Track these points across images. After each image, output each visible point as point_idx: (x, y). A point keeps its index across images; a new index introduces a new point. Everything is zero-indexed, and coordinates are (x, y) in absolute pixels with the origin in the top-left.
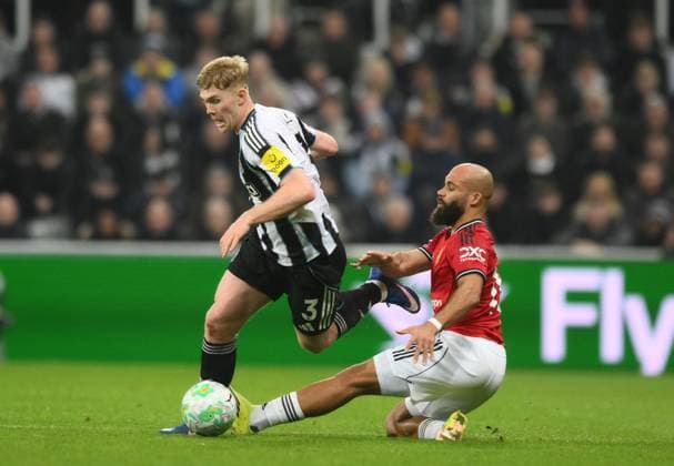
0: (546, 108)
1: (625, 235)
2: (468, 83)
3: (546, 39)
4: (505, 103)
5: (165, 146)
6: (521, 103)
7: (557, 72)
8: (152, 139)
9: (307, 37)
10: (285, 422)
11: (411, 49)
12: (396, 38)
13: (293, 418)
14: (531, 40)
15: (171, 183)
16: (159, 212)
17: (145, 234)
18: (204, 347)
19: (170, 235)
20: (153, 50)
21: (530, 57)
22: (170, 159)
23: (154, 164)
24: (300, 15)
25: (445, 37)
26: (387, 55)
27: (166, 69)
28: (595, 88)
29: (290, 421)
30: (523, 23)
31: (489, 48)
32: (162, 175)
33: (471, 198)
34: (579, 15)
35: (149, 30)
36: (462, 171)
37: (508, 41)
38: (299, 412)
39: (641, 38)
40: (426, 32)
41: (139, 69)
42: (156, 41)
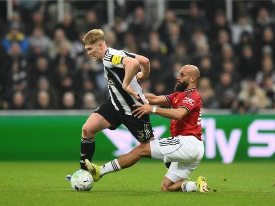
0: (181, 51)
1: (216, 104)
2: (148, 41)
3: (181, 22)
4: (164, 49)
5: (20, 69)
6: (171, 49)
7: (186, 36)
8: (15, 66)
9: (80, 22)
10: (113, 172)
11: (124, 26)
12: (117, 23)
13: (116, 170)
14: (174, 22)
15: (24, 85)
16: (19, 97)
17: (13, 107)
18: (82, 140)
19: (24, 107)
20: (14, 29)
21: (174, 29)
22: (23, 75)
23: (16, 77)
24: (77, 13)
25: (138, 21)
26: (114, 29)
27: (21, 37)
28: (202, 42)
29: (115, 171)
30: (171, 15)
31: (157, 25)
32: (19, 82)
33: (191, 79)
34: (194, 11)
35: (13, 20)
36: (186, 68)
37: (165, 23)
38: (119, 167)
39: (220, 20)
40: (130, 19)
41: (9, 37)
42: (16, 25)
